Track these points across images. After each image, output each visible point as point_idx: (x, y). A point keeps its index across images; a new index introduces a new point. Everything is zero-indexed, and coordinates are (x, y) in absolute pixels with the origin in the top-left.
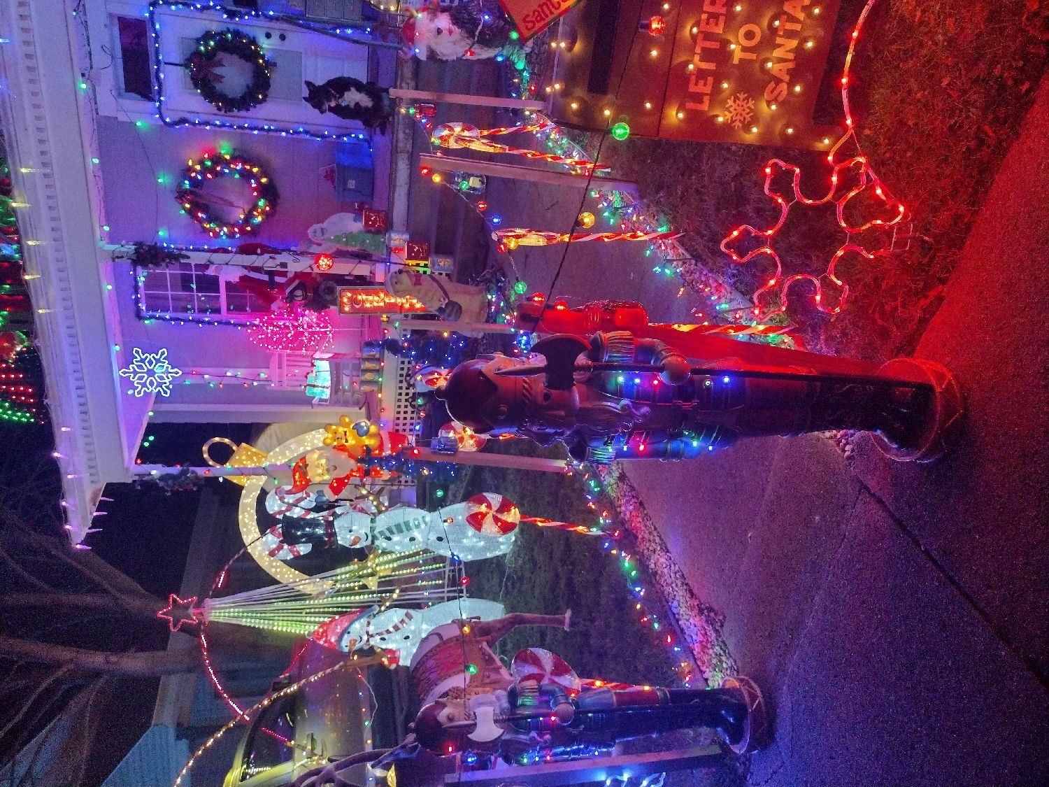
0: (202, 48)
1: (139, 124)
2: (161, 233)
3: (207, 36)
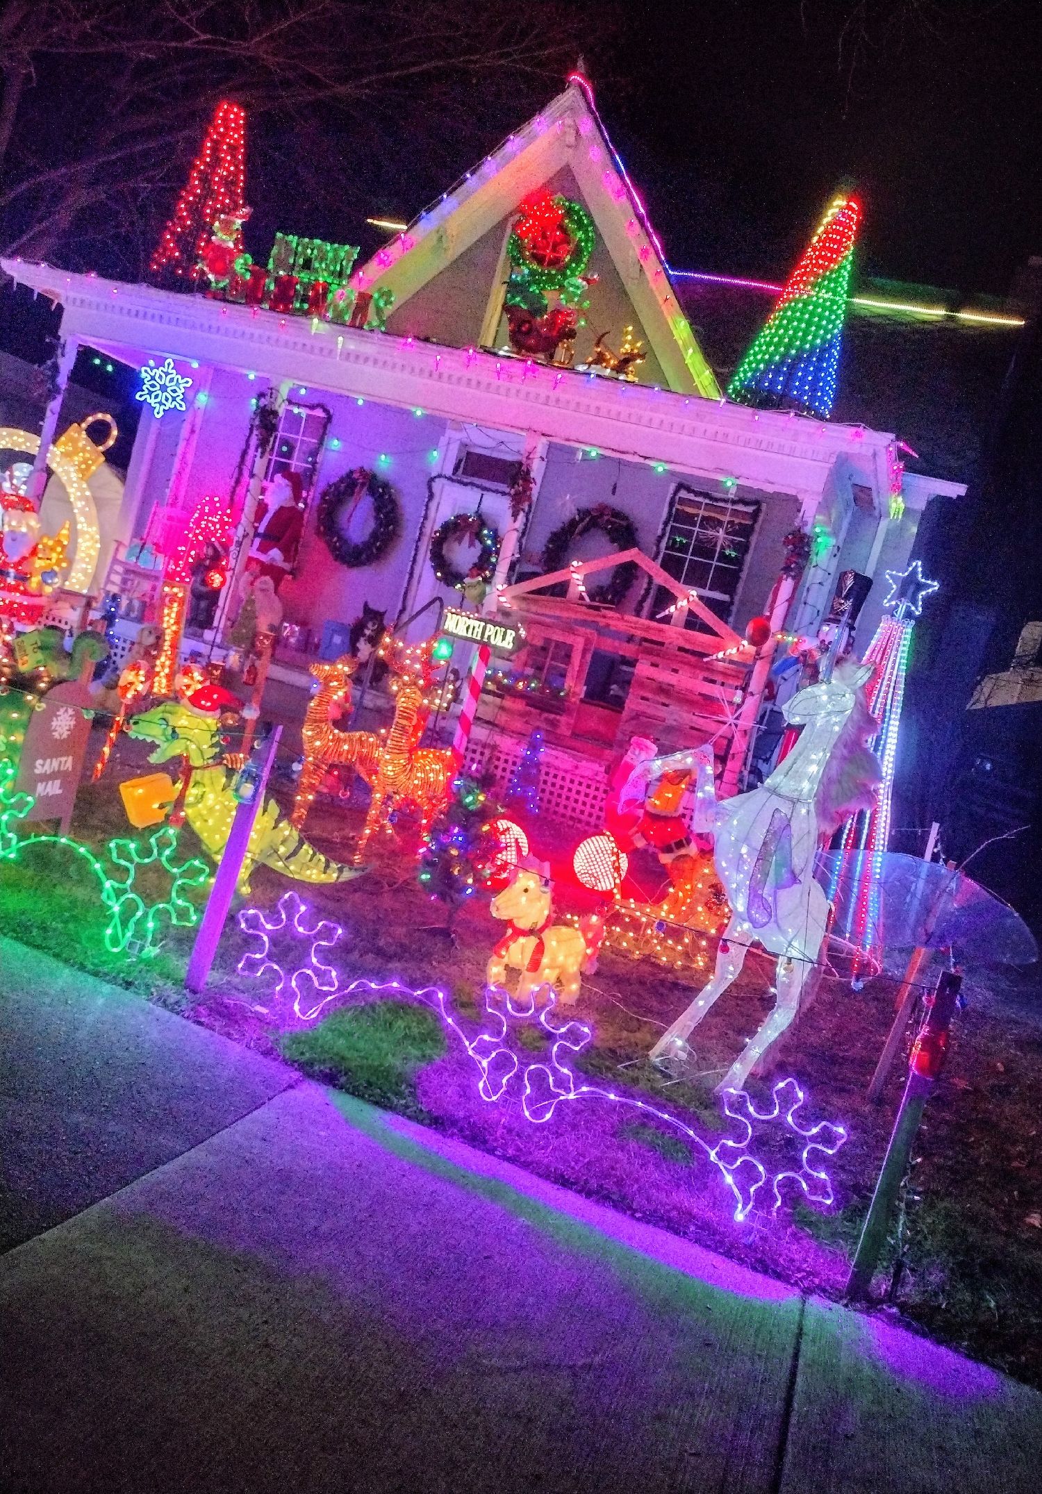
0: (485, 532)
1: (435, 453)
2: (336, 442)
3: (497, 538)
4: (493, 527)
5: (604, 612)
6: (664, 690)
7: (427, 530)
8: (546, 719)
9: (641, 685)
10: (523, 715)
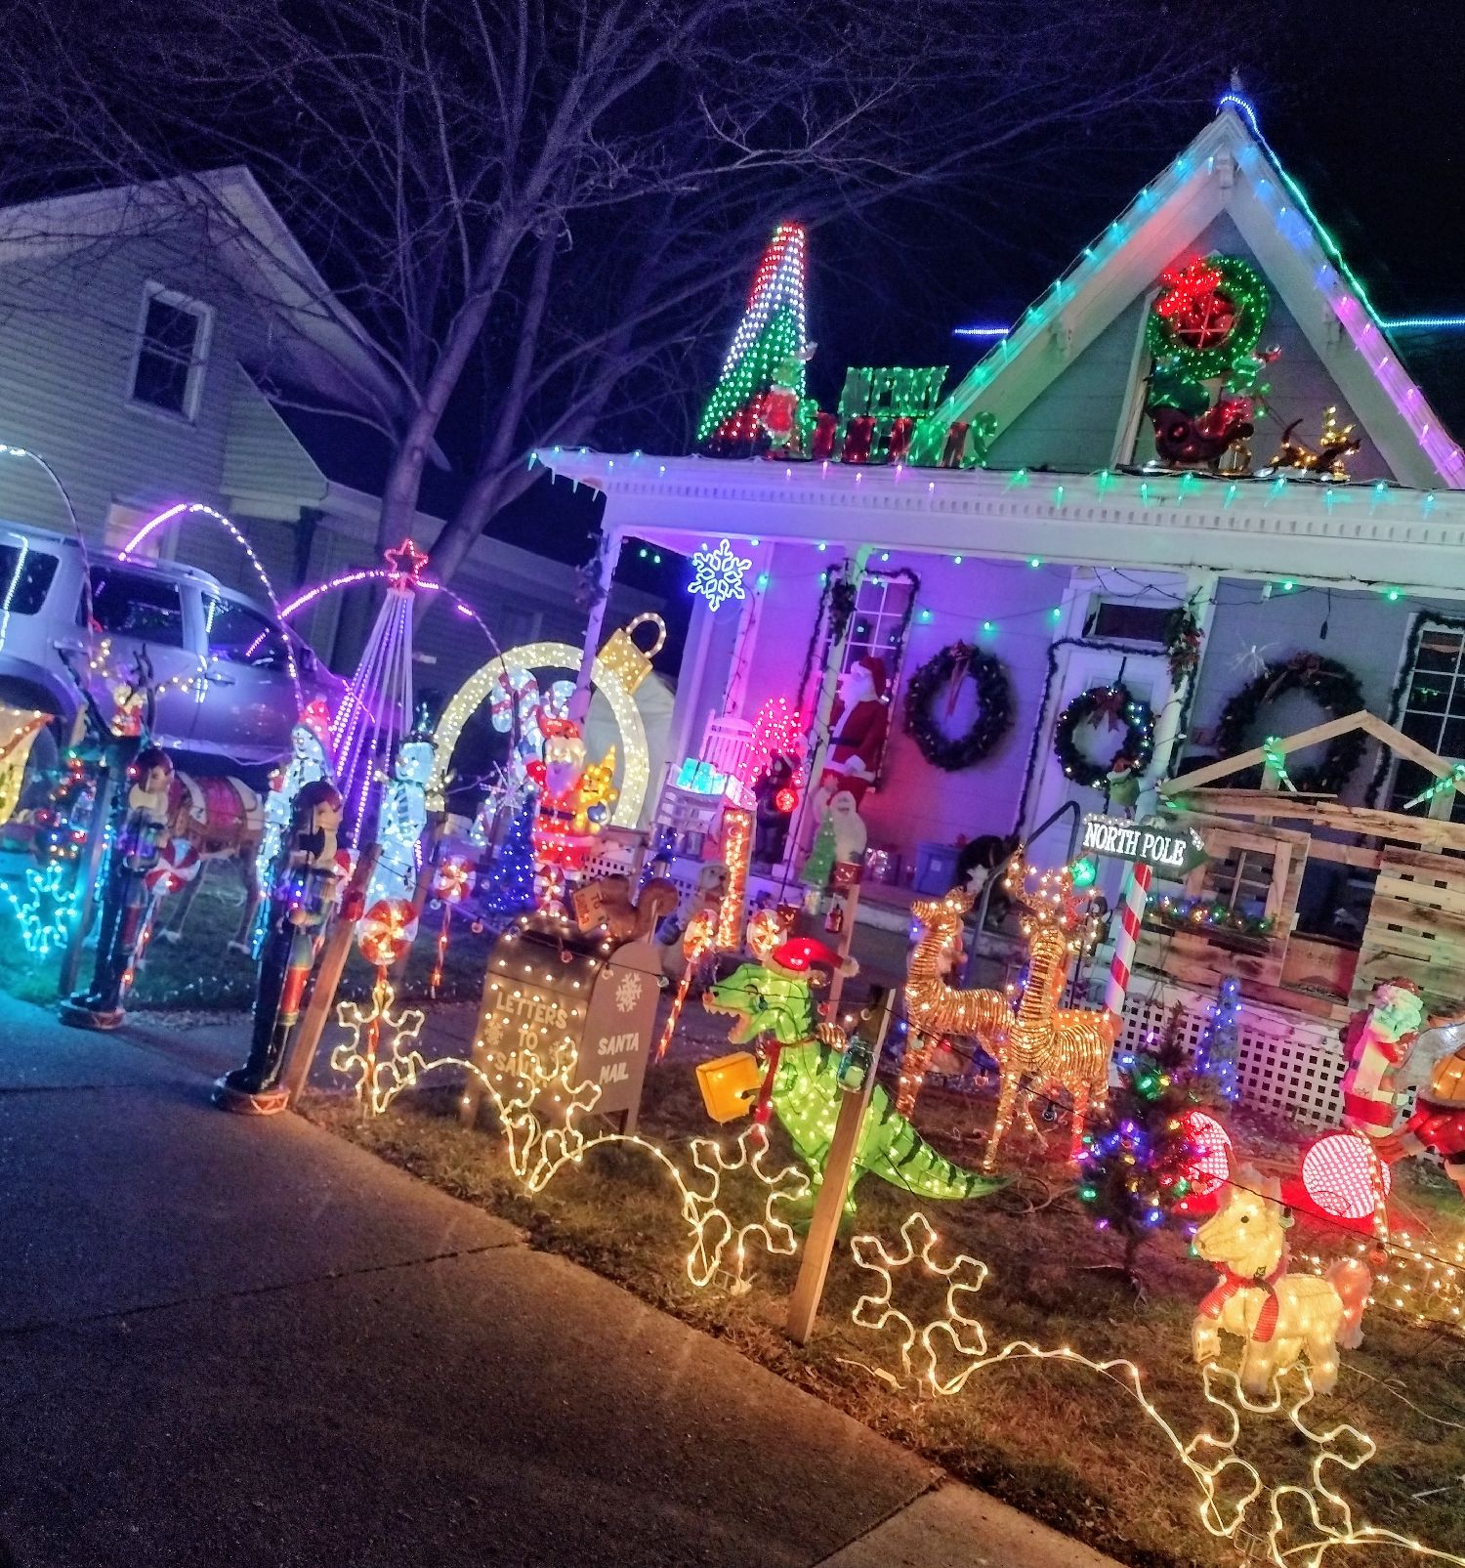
0: (1132, 708)
1: (1057, 612)
3: (1149, 716)
4: (1144, 698)
5: (1321, 805)
6: (1426, 914)
7: (1050, 715)
8: (1240, 963)
9: (1387, 907)
10: (1203, 957)
